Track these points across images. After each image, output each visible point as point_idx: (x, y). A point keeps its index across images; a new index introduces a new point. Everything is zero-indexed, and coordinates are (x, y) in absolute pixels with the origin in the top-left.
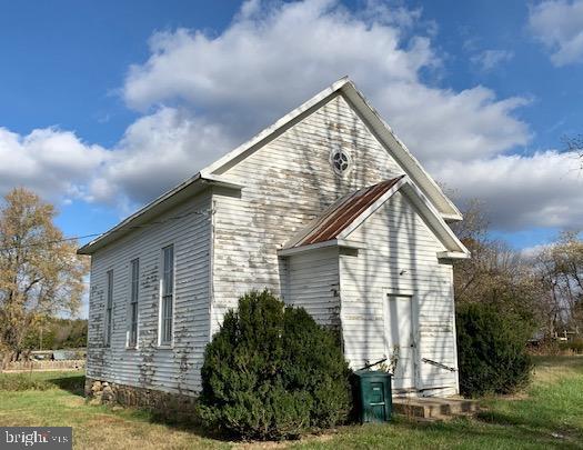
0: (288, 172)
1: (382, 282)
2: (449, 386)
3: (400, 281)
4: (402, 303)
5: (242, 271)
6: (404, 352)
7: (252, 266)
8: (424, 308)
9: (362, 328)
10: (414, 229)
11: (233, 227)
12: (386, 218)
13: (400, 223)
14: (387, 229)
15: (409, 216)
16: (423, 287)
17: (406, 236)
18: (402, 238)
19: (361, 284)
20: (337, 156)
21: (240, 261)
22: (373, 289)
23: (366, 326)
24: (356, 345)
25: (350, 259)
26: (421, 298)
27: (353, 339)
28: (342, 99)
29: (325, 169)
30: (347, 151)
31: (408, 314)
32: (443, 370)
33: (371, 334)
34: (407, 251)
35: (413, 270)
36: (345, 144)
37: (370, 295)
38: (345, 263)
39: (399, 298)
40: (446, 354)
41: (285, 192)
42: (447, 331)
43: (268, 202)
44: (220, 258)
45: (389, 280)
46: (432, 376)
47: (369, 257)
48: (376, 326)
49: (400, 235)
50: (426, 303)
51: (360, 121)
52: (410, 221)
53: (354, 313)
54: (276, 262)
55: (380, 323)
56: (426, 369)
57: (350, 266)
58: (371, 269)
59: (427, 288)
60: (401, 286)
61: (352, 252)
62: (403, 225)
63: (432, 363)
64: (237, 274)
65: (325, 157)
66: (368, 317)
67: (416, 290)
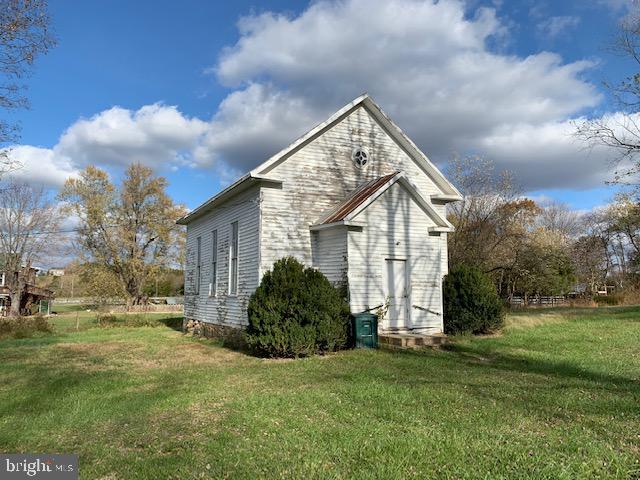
0: (319, 169)
1: (381, 250)
2: (435, 326)
3: (396, 249)
4: (397, 266)
5: (282, 242)
6: (398, 300)
7: (290, 237)
8: (415, 269)
9: (363, 284)
10: (408, 211)
11: (276, 211)
12: (385, 203)
13: (397, 206)
14: (386, 211)
15: (405, 202)
16: (414, 253)
17: (401, 216)
18: (399, 217)
19: (364, 252)
20: (358, 154)
21: (281, 235)
22: (373, 256)
23: (367, 282)
24: (358, 296)
25: (355, 234)
26: (413, 261)
27: (356, 292)
28: (362, 109)
29: (347, 165)
30: (366, 150)
31: (402, 272)
32: (430, 314)
33: (371, 288)
34: (402, 227)
35: (407, 240)
36: (365, 144)
37: (371, 260)
38: (352, 237)
39: (395, 262)
40: (433, 303)
41: (316, 183)
42: (434, 285)
43: (302, 191)
44: (265, 233)
45: (387, 249)
46: (420, 319)
47: (371, 233)
48: (375, 282)
49: (396, 215)
50: (418, 265)
51: (377, 126)
52: (405, 205)
53: (358, 272)
54: (308, 235)
55: (379, 279)
56: (415, 314)
57: (356, 239)
58: (372, 240)
59: (418, 254)
60: (396, 253)
61: (359, 229)
62: (400, 208)
63: (420, 308)
64: (279, 244)
65: (348, 155)
66: (369, 275)
67: (409, 256)
